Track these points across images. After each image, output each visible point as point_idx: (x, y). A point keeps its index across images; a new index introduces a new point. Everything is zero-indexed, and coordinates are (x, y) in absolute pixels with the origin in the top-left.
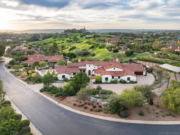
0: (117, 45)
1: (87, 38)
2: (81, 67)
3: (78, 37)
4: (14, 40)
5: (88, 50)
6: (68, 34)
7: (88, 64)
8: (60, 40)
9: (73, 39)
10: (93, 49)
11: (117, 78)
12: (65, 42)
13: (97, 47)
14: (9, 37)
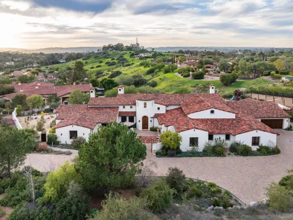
0: (198, 67)
1: (141, 58)
2: (124, 107)
3: (127, 57)
4: (17, 63)
5: (142, 76)
6: (109, 52)
7: (141, 100)
8: (95, 62)
9: (117, 59)
10: (152, 74)
11: (223, 137)
12: (104, 66)
13: (160, 71)
14: (10, 58)
